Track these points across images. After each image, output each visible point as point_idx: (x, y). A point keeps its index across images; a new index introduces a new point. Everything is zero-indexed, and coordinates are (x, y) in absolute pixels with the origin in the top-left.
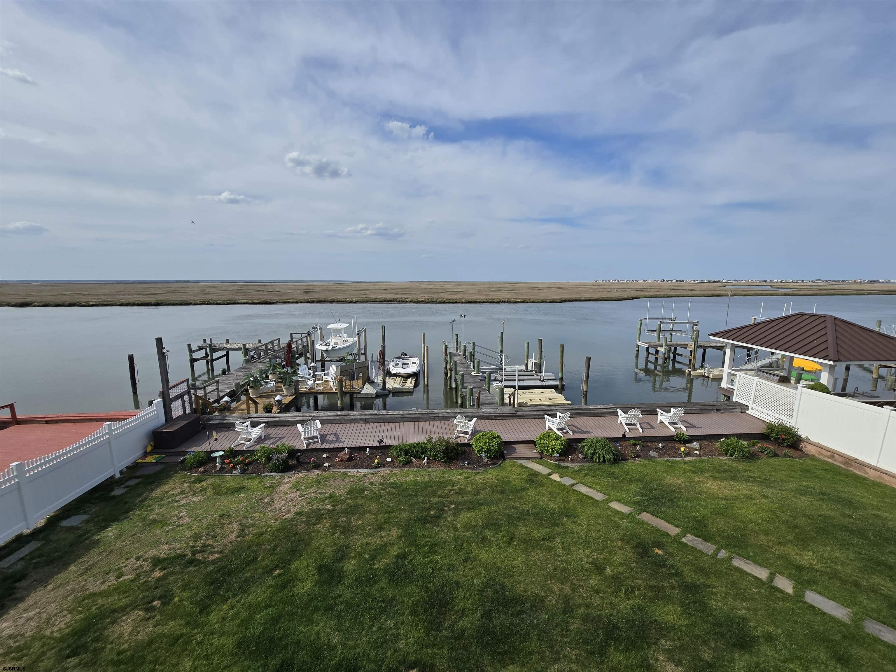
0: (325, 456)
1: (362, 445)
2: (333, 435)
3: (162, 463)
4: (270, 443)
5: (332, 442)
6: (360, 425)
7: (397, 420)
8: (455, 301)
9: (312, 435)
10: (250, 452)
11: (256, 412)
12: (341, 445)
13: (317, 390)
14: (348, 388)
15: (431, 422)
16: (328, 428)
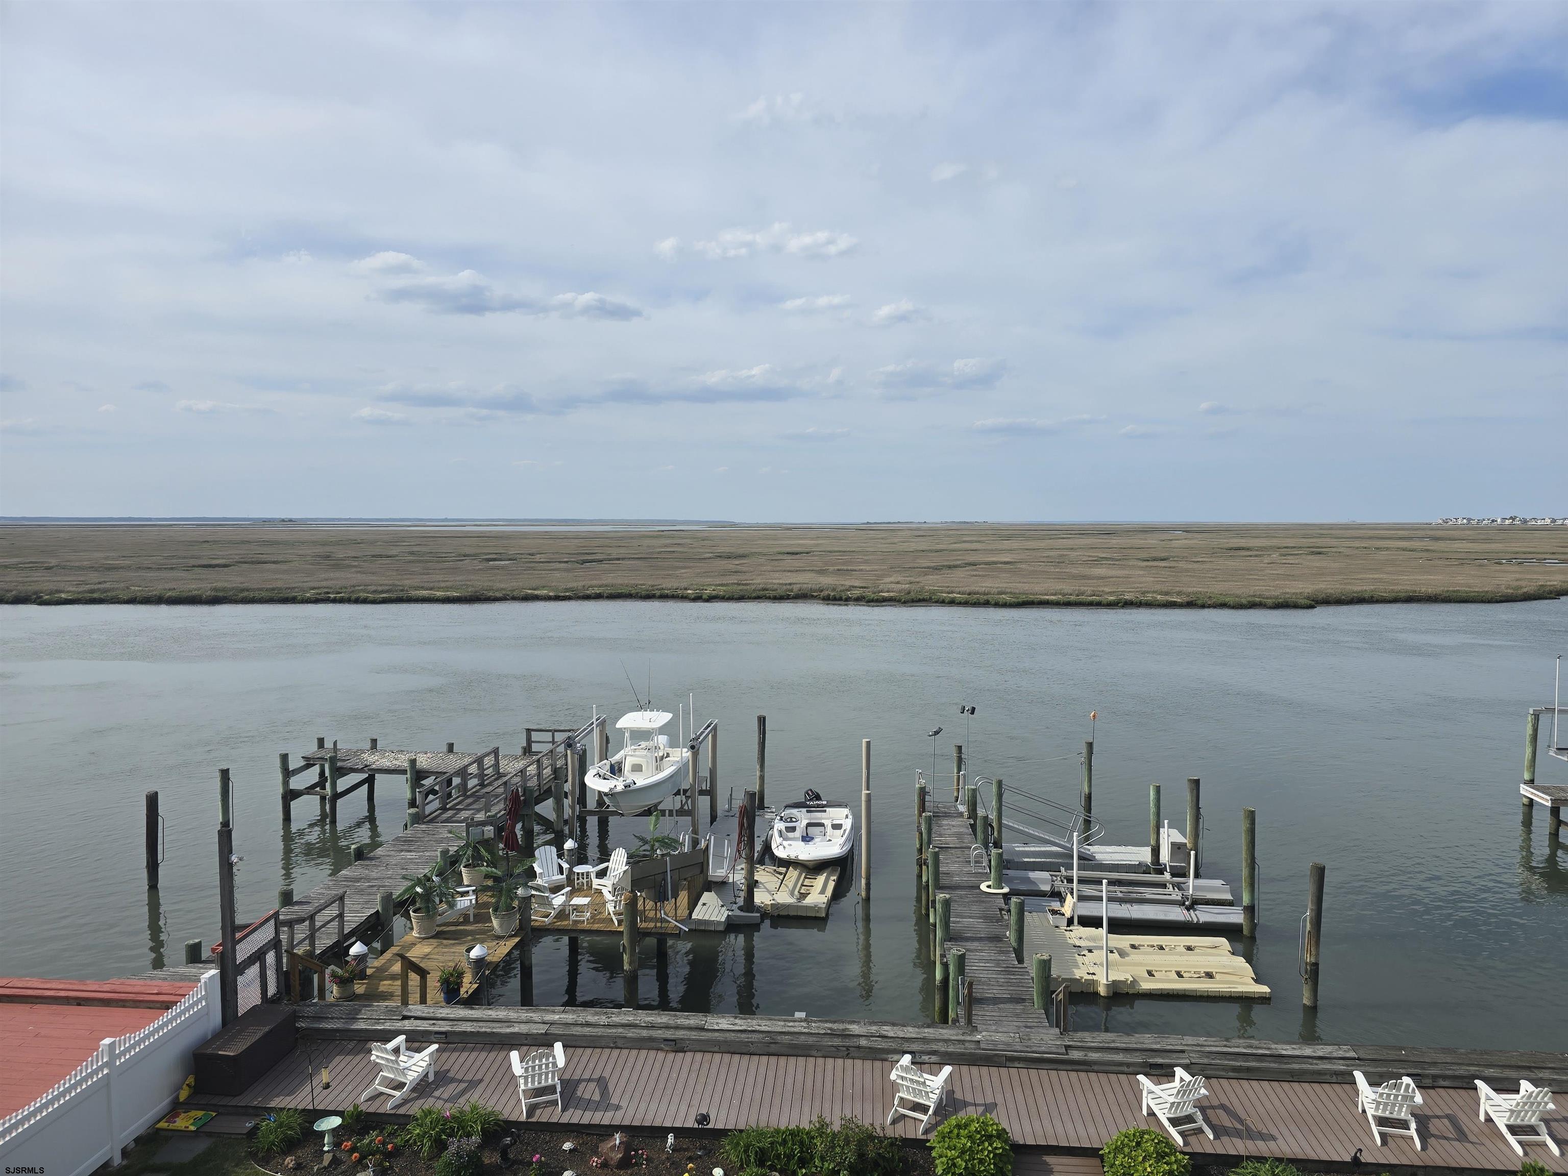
0: (567, 1146)
1: (657, 1123)
2: (592, 1085)
3: (210, 1134)
4: (446, 1096)
5: (588, 1105)
6: (661, 1055)
7: (752, 1049)
8: (983, 598)
9: (543, 1084)
10: (400, 1121)
11: (423, 1001)
12: (606, 1118)
13: (576, 922)
14: (651, 920)
15: (840, 1061)
16: (585, 1059)
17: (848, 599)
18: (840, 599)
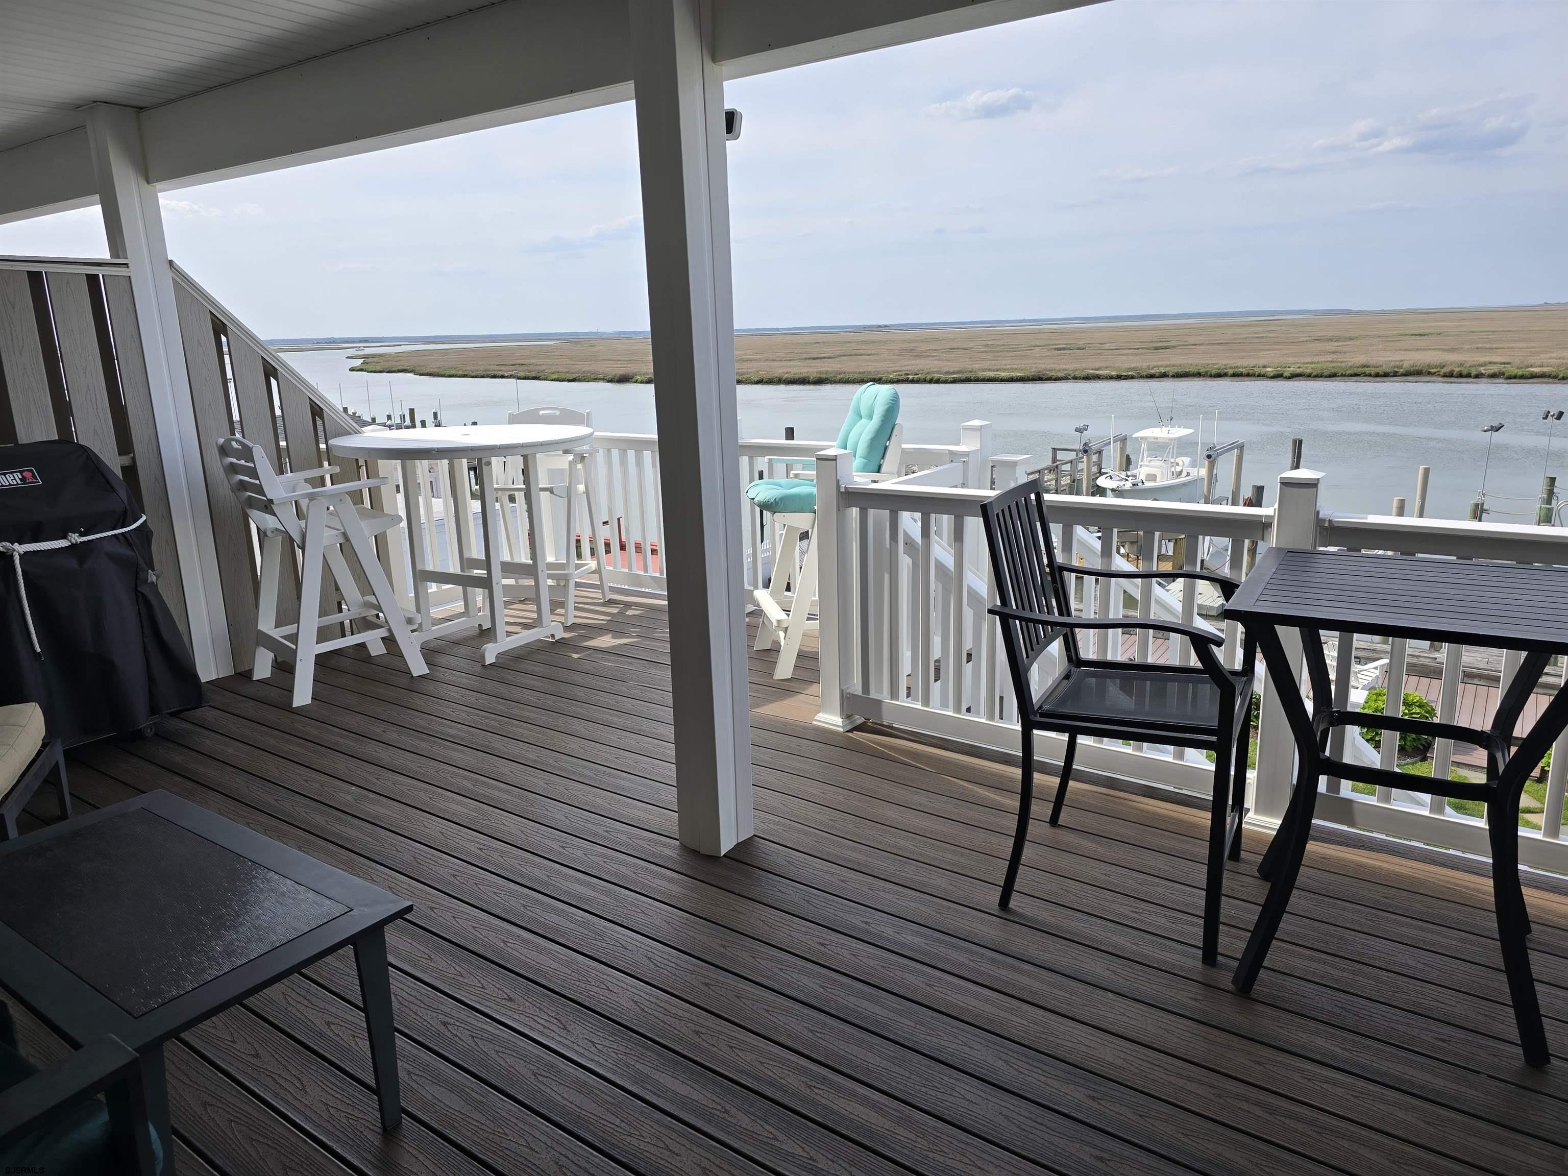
17: (1478, 376)
18: (1469, 376)
